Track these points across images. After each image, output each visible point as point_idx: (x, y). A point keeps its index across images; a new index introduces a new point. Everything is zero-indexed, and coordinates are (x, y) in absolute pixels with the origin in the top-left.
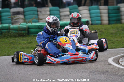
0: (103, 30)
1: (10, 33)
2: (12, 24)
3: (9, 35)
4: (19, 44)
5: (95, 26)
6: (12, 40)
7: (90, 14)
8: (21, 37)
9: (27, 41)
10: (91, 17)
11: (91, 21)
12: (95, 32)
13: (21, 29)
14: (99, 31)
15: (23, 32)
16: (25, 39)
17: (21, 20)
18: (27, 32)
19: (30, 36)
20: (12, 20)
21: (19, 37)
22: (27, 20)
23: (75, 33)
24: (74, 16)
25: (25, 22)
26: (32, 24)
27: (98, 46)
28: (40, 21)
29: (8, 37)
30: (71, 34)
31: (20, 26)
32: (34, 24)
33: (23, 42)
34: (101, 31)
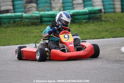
0: (116, 19)
1: (23, 21)
2: (25, 12)
3: (21, 24)
4: (32, 32)
5: (108, 14)
6: (25, 29)
7: (103, 2)
8: (34, 26)
9: (40, 30)
10: (104, 5)
11: (104, 9)
13: (34, 18)
14: (113, 20)
15: (36, 21)
16: (37, 28)
17: (34, 9)
18: (39, 20)
19: (43, 25)
20: (25, 9)
21: (32, 26)
22: (40, 9)
25: (38, 11)
26: (44, 12)
28: (53, 9)
29: (21, 26)
31: (33, 14)
32: (47, 13)
33: (35, 31)
34: (114, 20)
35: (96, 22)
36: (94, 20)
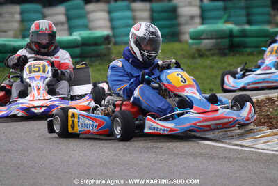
7: (111, 20)
10: (113, 28)
11: (114, 36)
12: (84, 66)
23: (39, 71)
24: (41, 27)
27: (93, 102)
30: (30, 72)
35: (97, 63)
36: (93, 59)
